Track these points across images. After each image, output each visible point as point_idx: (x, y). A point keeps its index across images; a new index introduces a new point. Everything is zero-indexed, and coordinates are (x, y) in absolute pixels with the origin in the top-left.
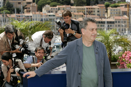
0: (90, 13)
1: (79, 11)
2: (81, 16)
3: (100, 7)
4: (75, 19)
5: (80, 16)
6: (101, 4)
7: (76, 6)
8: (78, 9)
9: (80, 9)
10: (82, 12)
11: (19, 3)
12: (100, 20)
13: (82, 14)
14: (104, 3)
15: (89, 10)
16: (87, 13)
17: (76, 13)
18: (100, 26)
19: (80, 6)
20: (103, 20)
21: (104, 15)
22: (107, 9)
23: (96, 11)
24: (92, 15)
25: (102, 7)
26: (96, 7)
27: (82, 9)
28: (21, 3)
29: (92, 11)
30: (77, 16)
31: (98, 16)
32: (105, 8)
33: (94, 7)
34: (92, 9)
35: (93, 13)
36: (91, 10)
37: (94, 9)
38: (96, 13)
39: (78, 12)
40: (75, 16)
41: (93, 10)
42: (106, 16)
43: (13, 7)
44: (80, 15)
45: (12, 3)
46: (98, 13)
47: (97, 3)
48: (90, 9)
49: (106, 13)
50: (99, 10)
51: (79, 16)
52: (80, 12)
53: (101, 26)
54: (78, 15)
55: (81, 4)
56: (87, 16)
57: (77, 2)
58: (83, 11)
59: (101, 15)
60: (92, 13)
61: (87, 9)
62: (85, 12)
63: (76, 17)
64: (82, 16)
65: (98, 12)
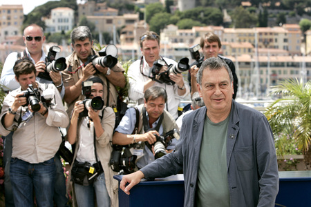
0: (267, 43)
1: (242, 40)
2: (247, 50)
3: (289, 29)
4: (234, 56)
5: (245, 51)
6: (292, 23)
7: (237, 27)
8: (240, 35)
9: (245, 34)
10: (250, 41)
11: (109, 21)
12: (289, 59)
13: (248, 45)
14: (297, 22)
15: (264, 37)
16: (261, 44)
17: (236, 45)
18: (289, 72)
19: (245, 27)
20: (297, 59)
21: (298, 48)
22: (305, 36)
23: (281, 38)
24: (271, 47)
25: (295, 30)
26: (281, 30)
27: (250, 35)
28: (114, 21)
29: (271, 40)
30: (237, 50)
31: (285, 51)
32: (300, 32)
33: (276, 29)
34: (271, 34)
35: (274, 44)
36: (269, 37)
37: (276, 34)
38: (281, 43)
39: (240, 41)
40: (234, 50)
41: (274, 37)
42: (303, 50)
43: (96, 30)
44: (245, 49)
45: (92, 21)
46: (286, 44)
47: (282, 21)
48: (266, 34)
49: (303, 45)
50: (286, 37)
51: (242, 50)
52: (245, 41)
53: (292, 72)
54: (240, 49)
55: (248, 24)
56: (260, 50)
57: (239, 19)
58: (252, 40)
59: (292, 49)
60: (271, 44)
61: (260, 34)
62: (254, 42)
63: (236, 53)
64: (249, 50)
65: (285, 40)
